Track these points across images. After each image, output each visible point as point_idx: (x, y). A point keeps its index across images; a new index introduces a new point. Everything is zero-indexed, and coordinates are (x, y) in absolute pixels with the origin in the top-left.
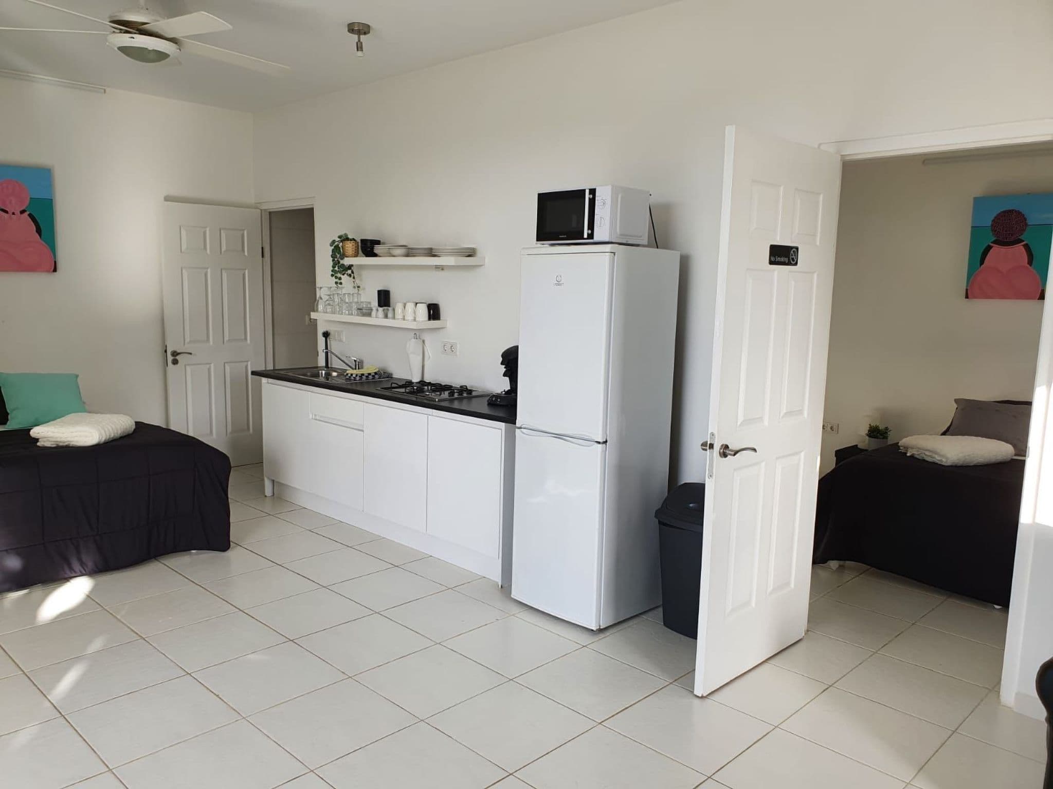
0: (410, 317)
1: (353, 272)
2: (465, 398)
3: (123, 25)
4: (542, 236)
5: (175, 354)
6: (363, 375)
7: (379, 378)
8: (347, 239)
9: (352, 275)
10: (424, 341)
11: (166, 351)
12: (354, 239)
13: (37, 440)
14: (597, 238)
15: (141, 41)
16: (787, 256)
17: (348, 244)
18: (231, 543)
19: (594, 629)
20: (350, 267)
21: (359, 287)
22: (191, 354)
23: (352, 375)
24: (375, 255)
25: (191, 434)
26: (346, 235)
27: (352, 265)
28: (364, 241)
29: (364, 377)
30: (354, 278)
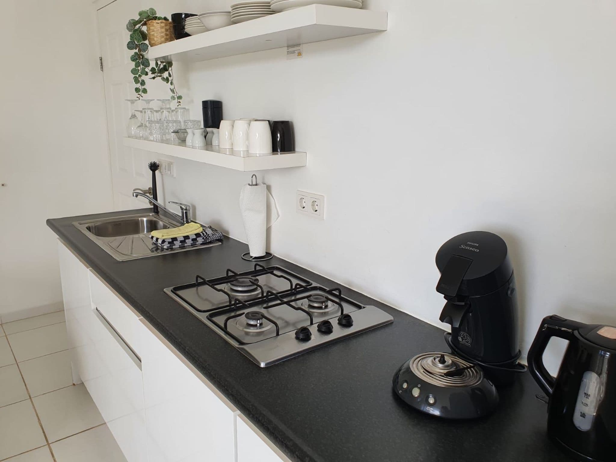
0: (241, 147)
1: (170, 75)
7: (203, 244)
8: (155, 17)
9: (170, 79)
10: (269, 188)
17: (153, 26)
21: (180, 97)
23: (157, 239)
26: (153, 11)
28: (176, 18)
29: (177, 244)
30: (172, 84)
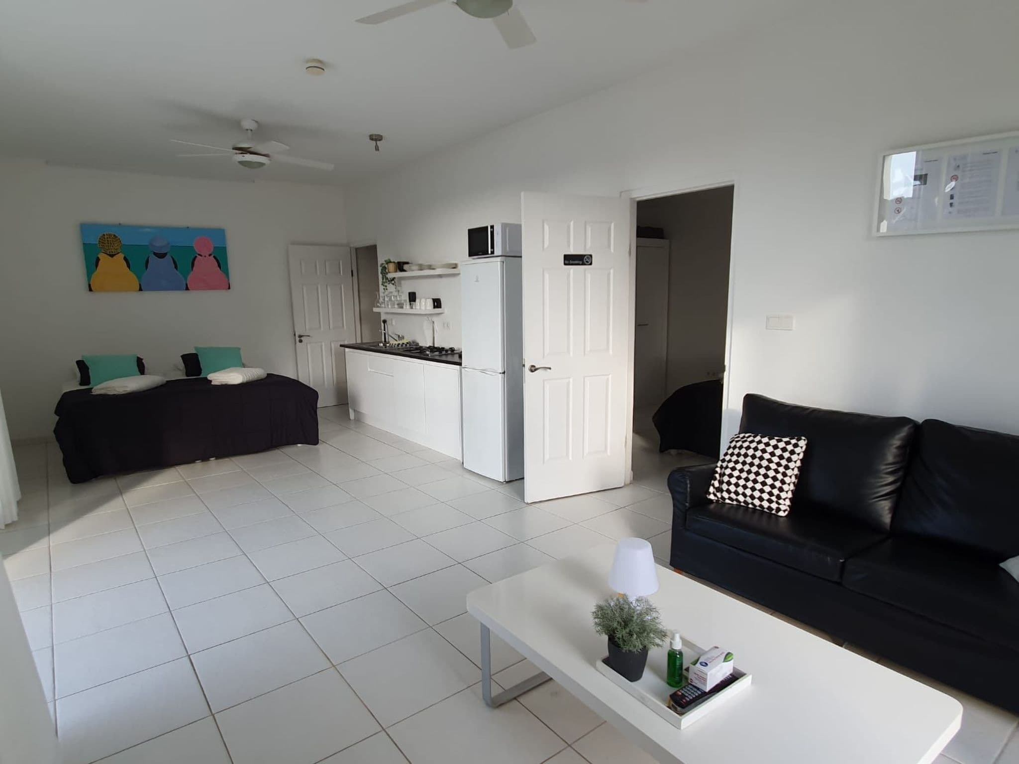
0: (423, 308)
1: (395, 282)
2: (449, 354)
3: (239, 150)
4: (471, 254)
5: (300, 336)
6: (403, 344)
8: (390, 262)
10: (433, 322)
11: (295, 335)
12: (394, 262)
13: (211, 381)
14: (496, 254)
15: (248, 157)
16: (582, 260)
17: (390, 265)
18: (319, 441)
19: (502, 481)
20: (393, 279)
21: (399, 291)
22: (309, 336)
23: (397, 345)
24: (405, 271)
25: (311, 386)
26: (389, 260)
27: (394, 278)
28: (399, 263)
29: (400, 346)
30: (396, 285)
